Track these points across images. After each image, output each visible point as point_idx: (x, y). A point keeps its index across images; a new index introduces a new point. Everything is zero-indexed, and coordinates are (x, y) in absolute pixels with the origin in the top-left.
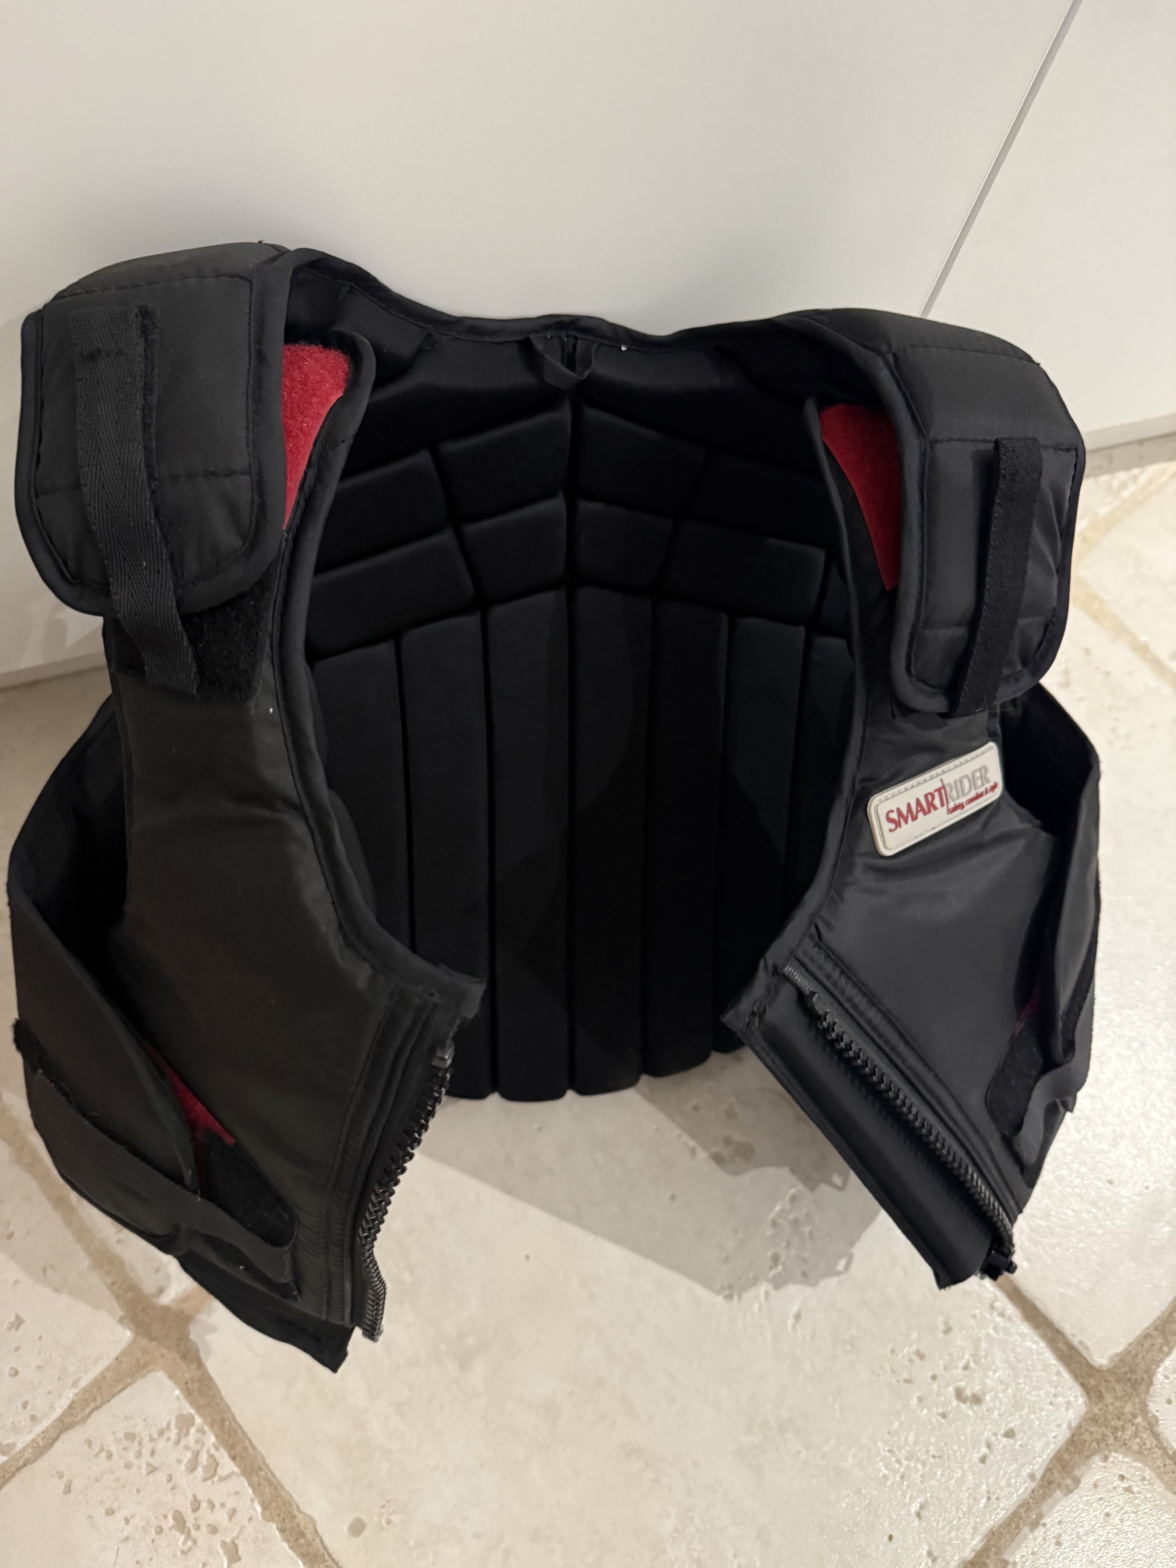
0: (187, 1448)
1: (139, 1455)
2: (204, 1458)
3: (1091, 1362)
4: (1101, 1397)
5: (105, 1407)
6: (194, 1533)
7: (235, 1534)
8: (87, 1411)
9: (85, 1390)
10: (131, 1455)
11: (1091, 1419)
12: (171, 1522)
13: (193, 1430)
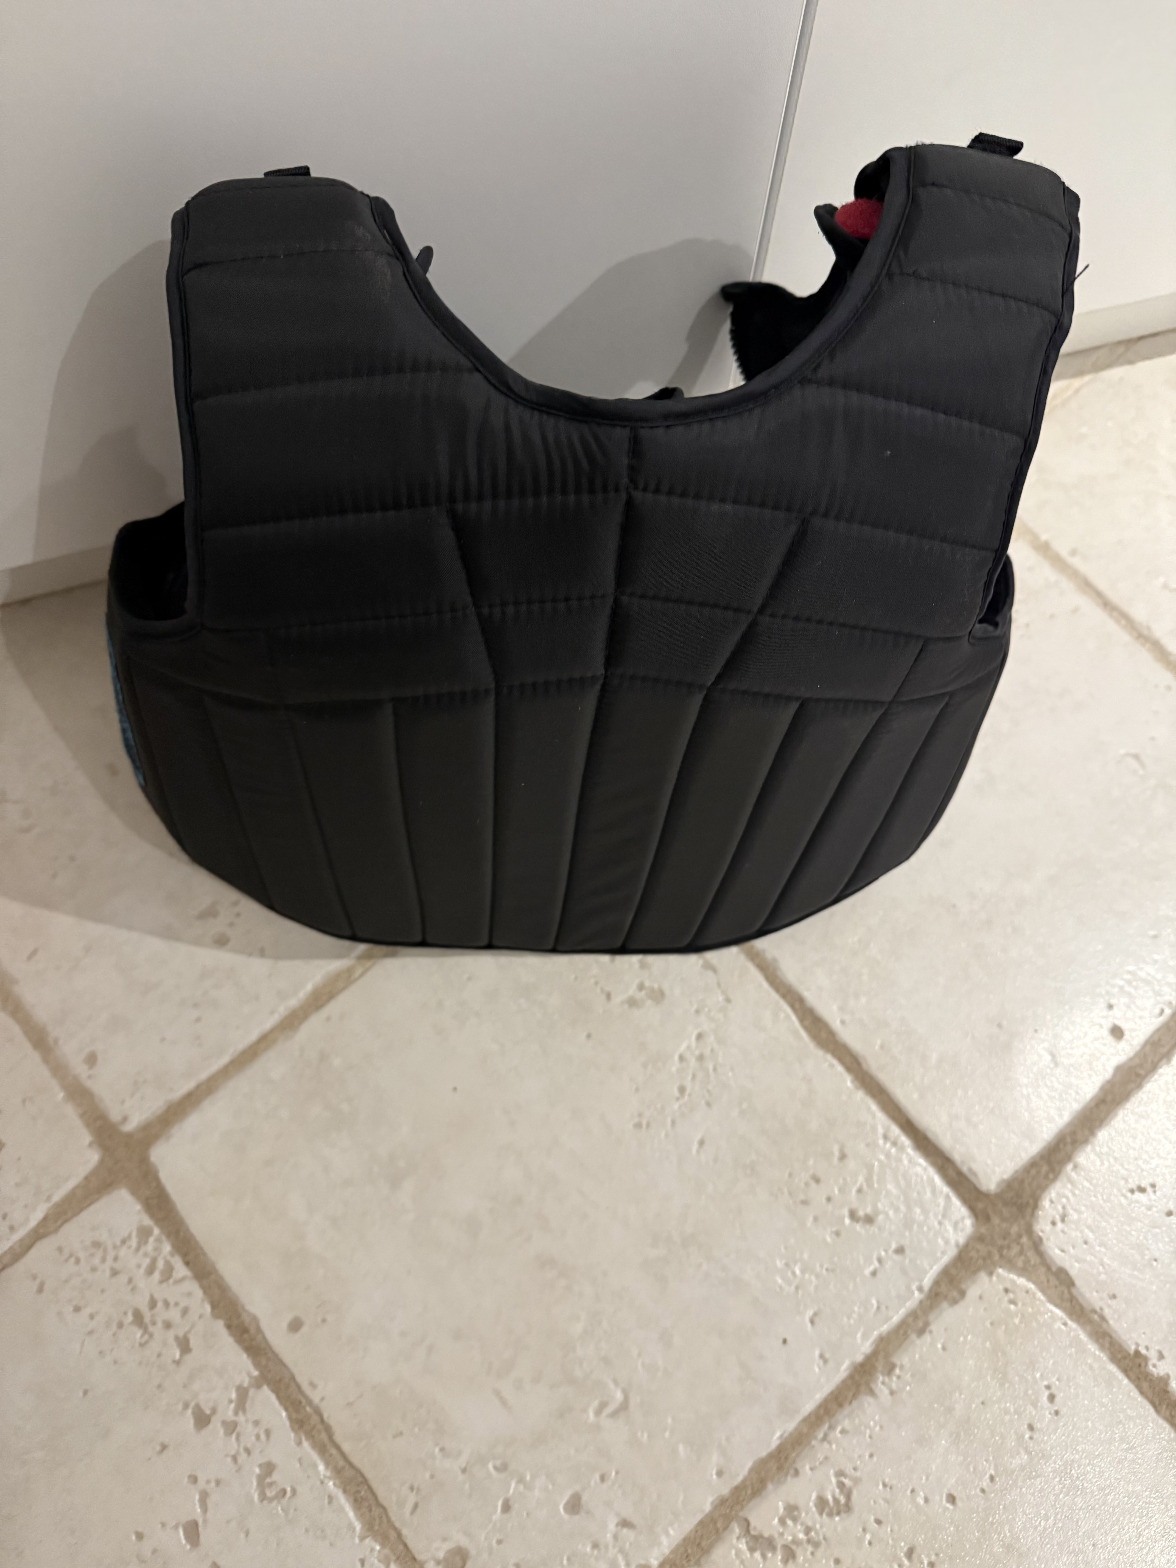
0: (146, 1255)
1: (104, 1260)
2: (160, 1264)
3: (978, 1186)
4: (988, 1219)
5: (75, 1220)
6: (151, 1329)
7: (187, 1329)
8: (59, 1223)
9: (57, 1205)
10: (96, 1261)
11: (977, 1238)
12: (130, 1318)
13: (151, 1239)
